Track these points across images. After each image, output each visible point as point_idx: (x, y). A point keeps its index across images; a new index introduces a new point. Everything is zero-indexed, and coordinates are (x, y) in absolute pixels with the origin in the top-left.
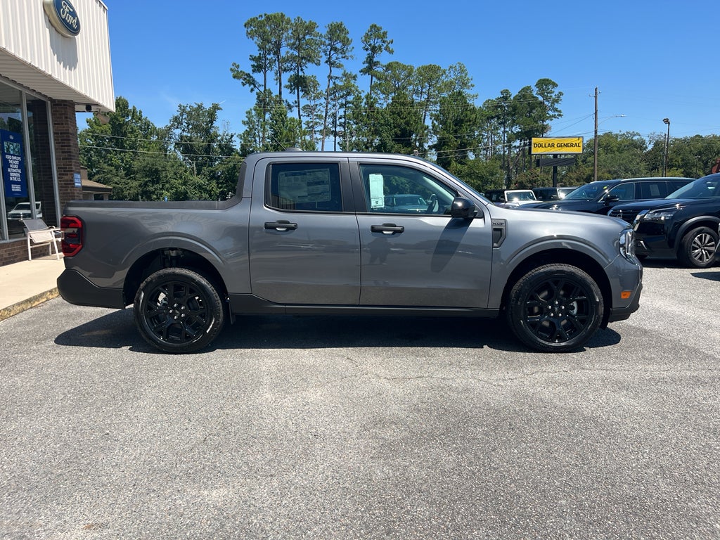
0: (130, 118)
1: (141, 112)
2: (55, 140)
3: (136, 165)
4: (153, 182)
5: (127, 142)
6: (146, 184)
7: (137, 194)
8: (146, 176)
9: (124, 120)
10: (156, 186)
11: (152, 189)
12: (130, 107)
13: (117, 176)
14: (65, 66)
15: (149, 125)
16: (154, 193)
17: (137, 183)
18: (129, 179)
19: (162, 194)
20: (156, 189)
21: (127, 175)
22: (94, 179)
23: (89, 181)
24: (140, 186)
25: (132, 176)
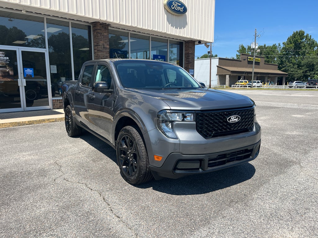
0: (304, 40)
1: (311, 36)
2: (185, 56)
3: (303, 62)
4: (310, 71)
5: (301, 52)
6: (306, 72)
7: (301, 77)
8: (307, 67)
9: (301, 41)
10: (311, 73)
11: (308, 74)
12: (305, 35)
13: (293, 68)
14: (176, 28)
15: (314, 42)
16: (309, 76)
17: (302, 71)
18: (299, 69)
19: (314, 76)
20: (311, 74)
21: (298, 67)
22: (282, 70)
23: (279, 71)
24: (303, 72)
25: (300, 68)
